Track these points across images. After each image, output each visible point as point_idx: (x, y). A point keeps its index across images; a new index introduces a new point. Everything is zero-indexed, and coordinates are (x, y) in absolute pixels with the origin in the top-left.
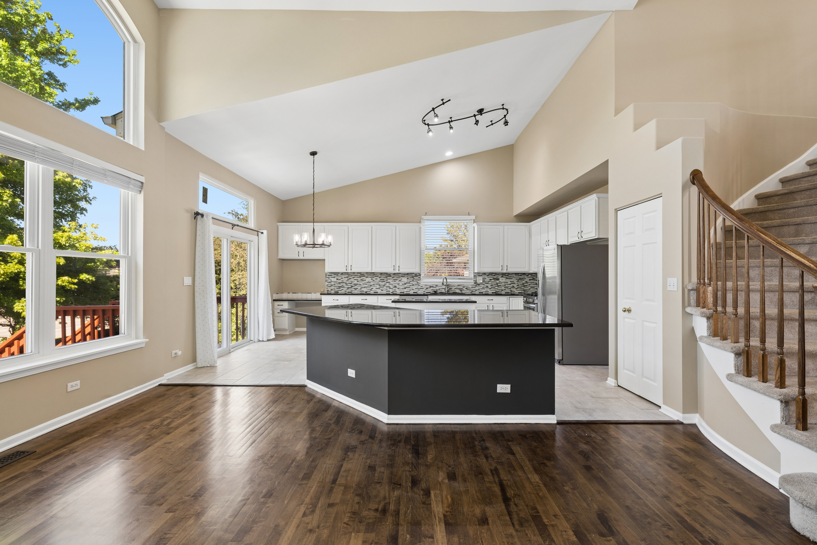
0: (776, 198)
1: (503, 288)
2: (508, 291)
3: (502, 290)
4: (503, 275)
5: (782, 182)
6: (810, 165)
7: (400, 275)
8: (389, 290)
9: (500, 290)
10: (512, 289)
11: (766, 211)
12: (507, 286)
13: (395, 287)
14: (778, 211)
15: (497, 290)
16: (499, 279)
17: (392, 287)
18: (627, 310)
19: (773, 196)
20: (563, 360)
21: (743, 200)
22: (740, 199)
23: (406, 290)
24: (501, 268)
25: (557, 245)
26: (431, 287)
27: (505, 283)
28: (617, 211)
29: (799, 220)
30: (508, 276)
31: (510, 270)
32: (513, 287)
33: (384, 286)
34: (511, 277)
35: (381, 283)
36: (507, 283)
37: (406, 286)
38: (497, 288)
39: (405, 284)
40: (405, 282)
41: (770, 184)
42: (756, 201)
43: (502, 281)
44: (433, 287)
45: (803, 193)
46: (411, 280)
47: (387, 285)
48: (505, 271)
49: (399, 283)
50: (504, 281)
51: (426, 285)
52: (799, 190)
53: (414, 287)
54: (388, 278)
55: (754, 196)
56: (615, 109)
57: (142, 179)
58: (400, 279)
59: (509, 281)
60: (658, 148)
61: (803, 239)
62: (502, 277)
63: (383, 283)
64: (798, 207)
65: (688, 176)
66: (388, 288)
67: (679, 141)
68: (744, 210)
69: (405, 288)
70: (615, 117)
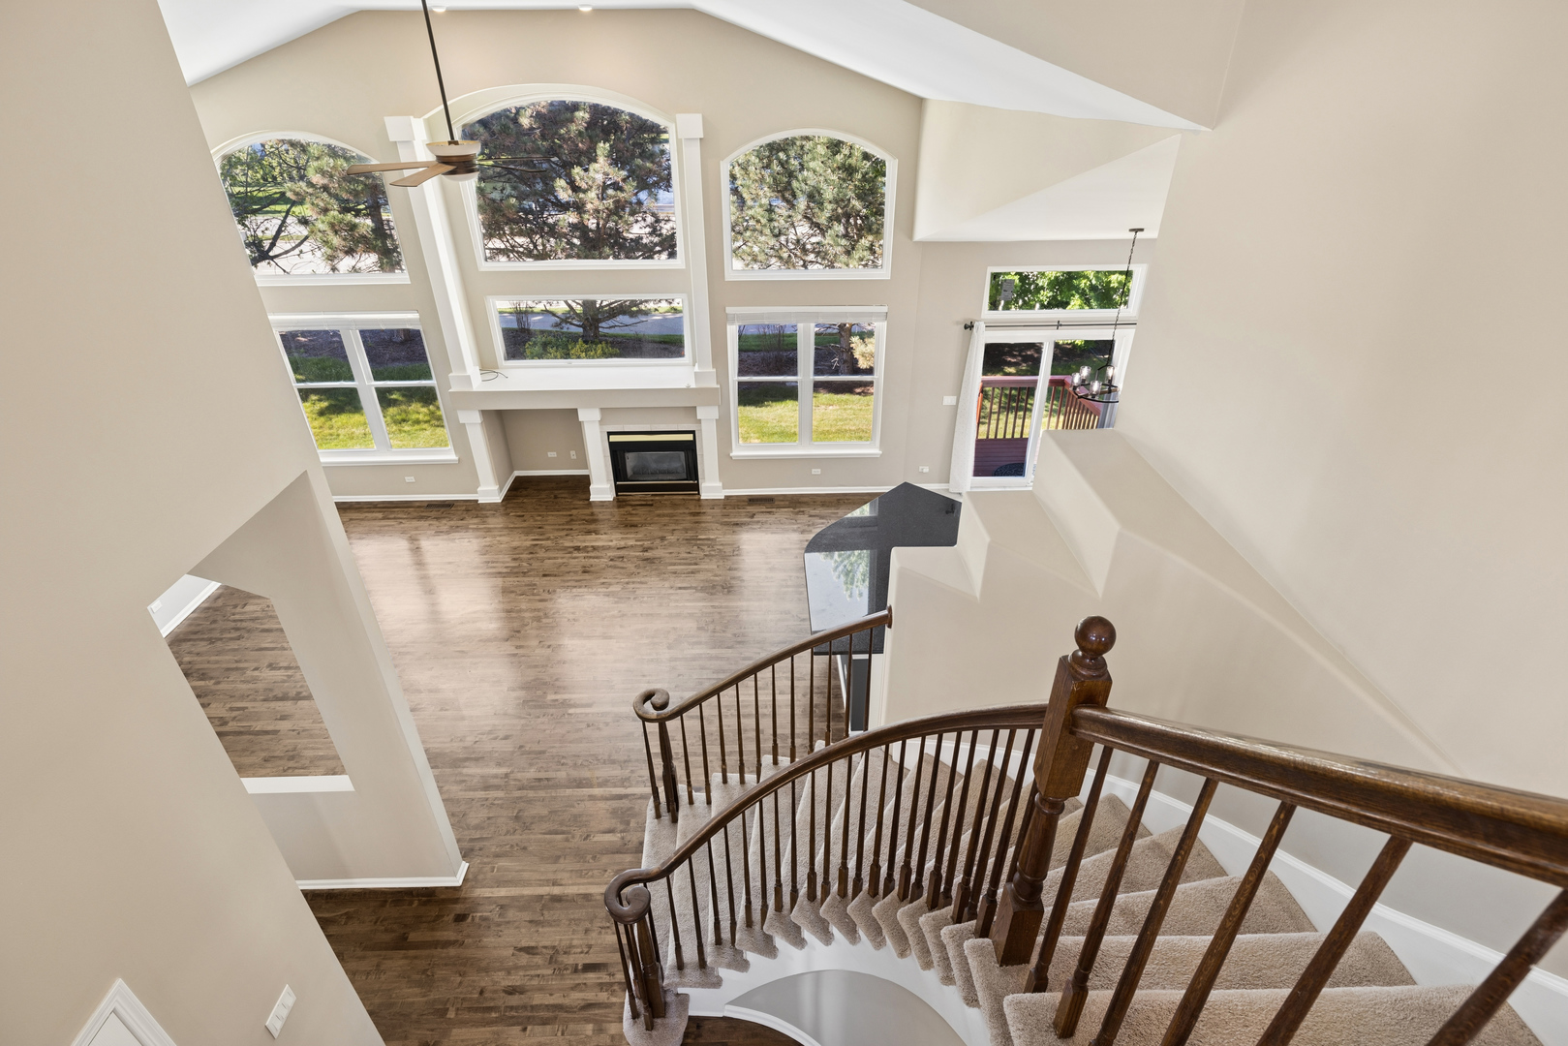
57: (885, 309)
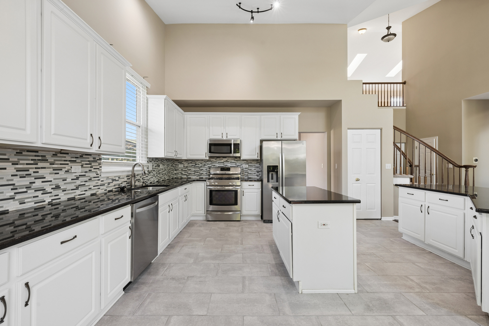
1: (161, 176)
7: (68, 158)
8: (41, 197)
12: (163, 173)
13: (57, 187)
15: (159, 178)
16: (160, 166)
17: (49, 189)
23: (78, 192)
24: (174, 154)
26: (113, 180)
27: (162, 169)
33: (28, 188)
35: (17, 181)
37: (78, 182)
38: (158, 175)
39: (77, 178)
40: (78, 174)
44: (115, 180)
46: (87, 170)
47: (38, 183)
49: (64, 176)
51: (108, 178)
53: (91, 184)
54: (40, 165)
58: (67, 167)
63: (26, 181)
66: (39, 193)
69: (77, 188)
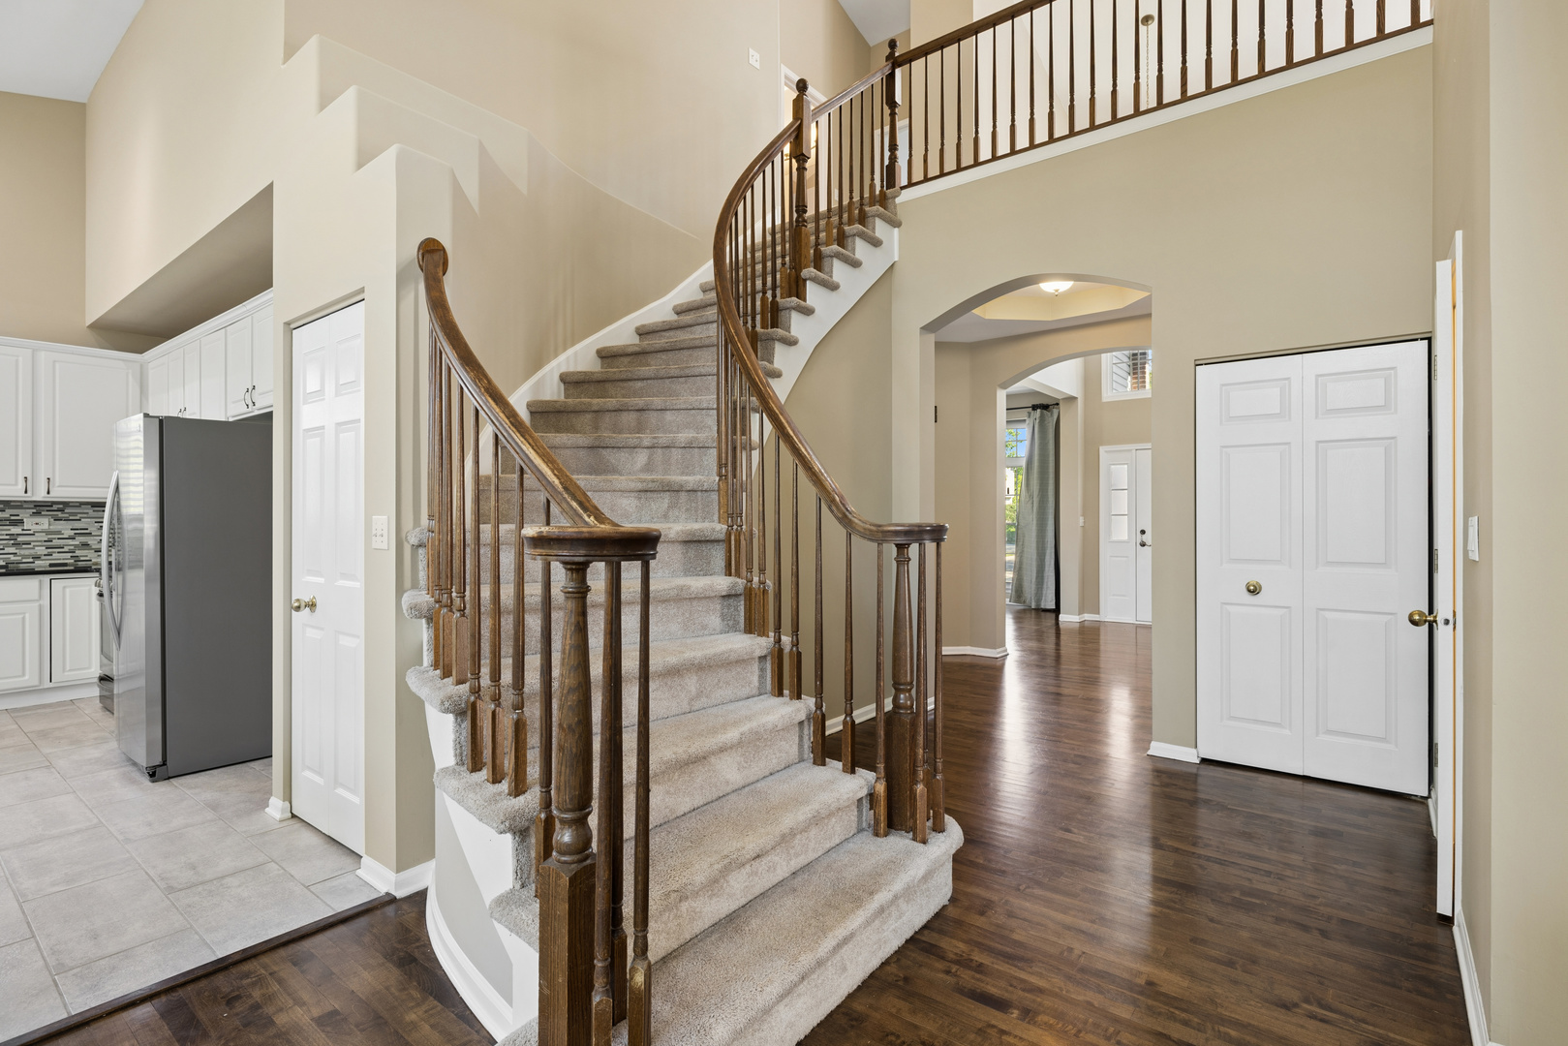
0: (626, 360)
1: (41, 550)
2: (59, 557)
3: (38, 558)
4: (40, 508)
5: (640, 335)
6: (678, 313)
9: (24, 557)
10: (78, 553)
11: (604, 381)
12: (56, 542)
14: (621, 384)
15: (12, 557)
16: (21, 522)
18: (303, 604)
19: (621, 356)
20: (164, 763)
21: (576, 353)
22: (570, 351)
24: (21, 486)
25: (146, 415)
27: (48, 533)
28: (290, 328)
29: (639, 402)
30: (62, 510)
31: (59, 494)
32: (85, 545)
34: (75, 514)
36: (59, 533)
38: (12, 550)
41: (620, 333)
42: (599, 361)
43: (36, 528)
45: (659, 355)
48: (40, 495)
50: (46, 526)
52: (653, 349)
55: (595, 351)
56: (285, 43)
59: (66, 528)
60: (360, 165)
61: (639, 437)
62: (37, 514)
64: (648, 379)
65: (412, 251)
67: (392, 152)
68: (573, 373)
70: (284, 63)
